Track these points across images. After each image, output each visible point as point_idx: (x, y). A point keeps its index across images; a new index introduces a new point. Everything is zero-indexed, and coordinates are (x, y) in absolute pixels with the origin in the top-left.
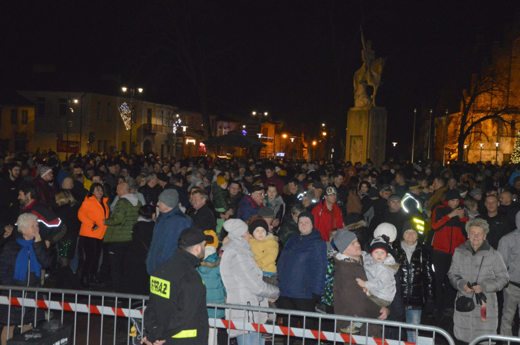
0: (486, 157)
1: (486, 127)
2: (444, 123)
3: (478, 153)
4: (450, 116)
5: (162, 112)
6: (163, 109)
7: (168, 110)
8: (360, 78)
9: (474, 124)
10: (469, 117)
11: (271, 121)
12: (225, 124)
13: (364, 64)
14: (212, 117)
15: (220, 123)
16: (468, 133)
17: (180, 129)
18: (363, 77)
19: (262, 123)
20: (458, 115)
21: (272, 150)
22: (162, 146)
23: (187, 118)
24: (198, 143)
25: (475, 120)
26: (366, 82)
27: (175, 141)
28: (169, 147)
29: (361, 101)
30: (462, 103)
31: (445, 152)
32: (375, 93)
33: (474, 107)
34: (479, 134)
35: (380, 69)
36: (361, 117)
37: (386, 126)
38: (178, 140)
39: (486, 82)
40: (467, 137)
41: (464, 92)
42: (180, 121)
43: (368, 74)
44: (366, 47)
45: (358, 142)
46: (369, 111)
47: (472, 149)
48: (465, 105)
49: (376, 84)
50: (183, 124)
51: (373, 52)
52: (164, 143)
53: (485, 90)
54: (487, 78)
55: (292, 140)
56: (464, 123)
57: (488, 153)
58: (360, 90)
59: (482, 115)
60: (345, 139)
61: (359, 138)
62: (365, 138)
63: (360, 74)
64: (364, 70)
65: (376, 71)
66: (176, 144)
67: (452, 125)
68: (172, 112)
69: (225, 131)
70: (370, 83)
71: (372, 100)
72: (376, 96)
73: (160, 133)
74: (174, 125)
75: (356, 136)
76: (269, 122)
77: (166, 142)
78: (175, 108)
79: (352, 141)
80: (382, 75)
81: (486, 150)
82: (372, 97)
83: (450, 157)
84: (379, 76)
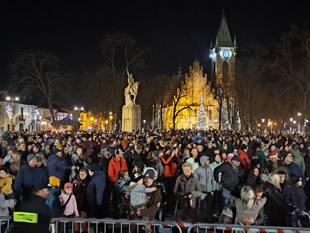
0: (186, 126)
1: (184, 112)
2: (166, 111)
3: (181, 124)
4: (169, 107)
5: (29, 109)
6: (29, 107)
7: (32, 108)
8: (128, 92)
9: (179, 111)
10: (177, 108)
11: (85, 111)
12: (62, 114)
13: (129, 85)
14: (55, 111)
15: (59, 113)
16: (177, 115)
17: (38, 117)
18: (129, 91)
19: (80, 113)
20: (172, 108)
21: (86, 126)
22: (29, 126)
23: (42, 111)
24: (48, 124)
25: (179, 110)
26: (131, 93)
27: (36, 123)
28: (32, 127)
29: (129, 102)
30: (173, 101)
31: (168, 124)
32: (135, 98)
33: (179, 103)
34: (181, 116)
35: (137, 87)
36: (129, 110)
37: (141, 114)
38: (37, 123)
39: (183, 92)
40: (177, 117)
41: (174, 96)
42: (38, 113)
43: (131, 89)
44: (130, 77)
45: (128, 121)
46: (132, 107)
47: (179, 122)
48: (175, 103)
49: (135, 94)
50: (40, 115)
51: (133, 79)
52: (30, 125)
53: (183, 96)
54: (184, 90)
55: (96, 121)
56: (175, 111)
57: (186, 124)
58: (128, 97)
59: (183, 107)
60: (121, 119)
61: (128, 120)
62: (131, 120)
63: (127, 90)
64: (130, 88)
65: (135, 88)
66: (37, 125)
67: (169, 112)
68: (34, 109)
69: (62, 118)
70: (132, 94)
71: (134, 102)
72: (136, 100)
73: (28, 119)
74: (35, 115)
75: (126, 119)
76: (84, 112)
77: (31, 124)
78: (36, 107)
79: (125, 121)
80: (138, 90)
81: (185, 123)
82: (134, 100)
83: (169, 126)
84: (137, 90)
